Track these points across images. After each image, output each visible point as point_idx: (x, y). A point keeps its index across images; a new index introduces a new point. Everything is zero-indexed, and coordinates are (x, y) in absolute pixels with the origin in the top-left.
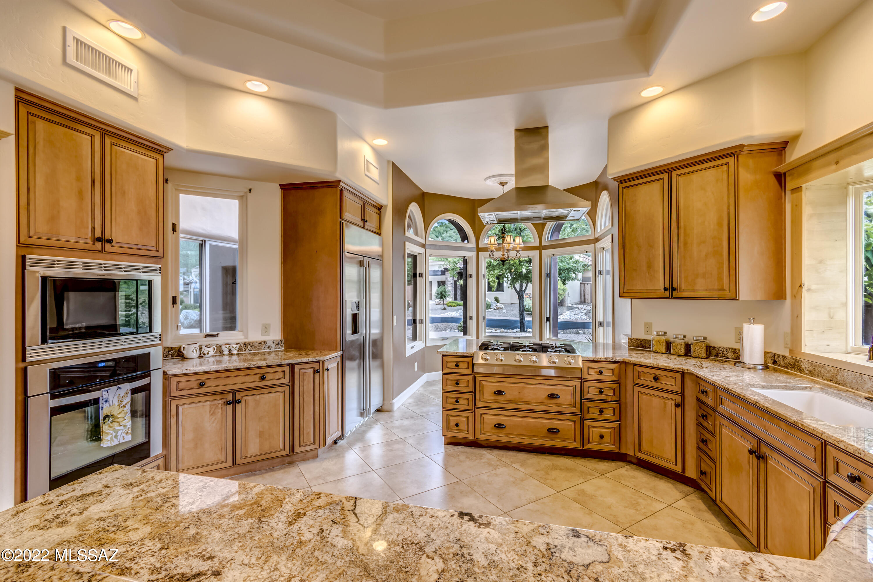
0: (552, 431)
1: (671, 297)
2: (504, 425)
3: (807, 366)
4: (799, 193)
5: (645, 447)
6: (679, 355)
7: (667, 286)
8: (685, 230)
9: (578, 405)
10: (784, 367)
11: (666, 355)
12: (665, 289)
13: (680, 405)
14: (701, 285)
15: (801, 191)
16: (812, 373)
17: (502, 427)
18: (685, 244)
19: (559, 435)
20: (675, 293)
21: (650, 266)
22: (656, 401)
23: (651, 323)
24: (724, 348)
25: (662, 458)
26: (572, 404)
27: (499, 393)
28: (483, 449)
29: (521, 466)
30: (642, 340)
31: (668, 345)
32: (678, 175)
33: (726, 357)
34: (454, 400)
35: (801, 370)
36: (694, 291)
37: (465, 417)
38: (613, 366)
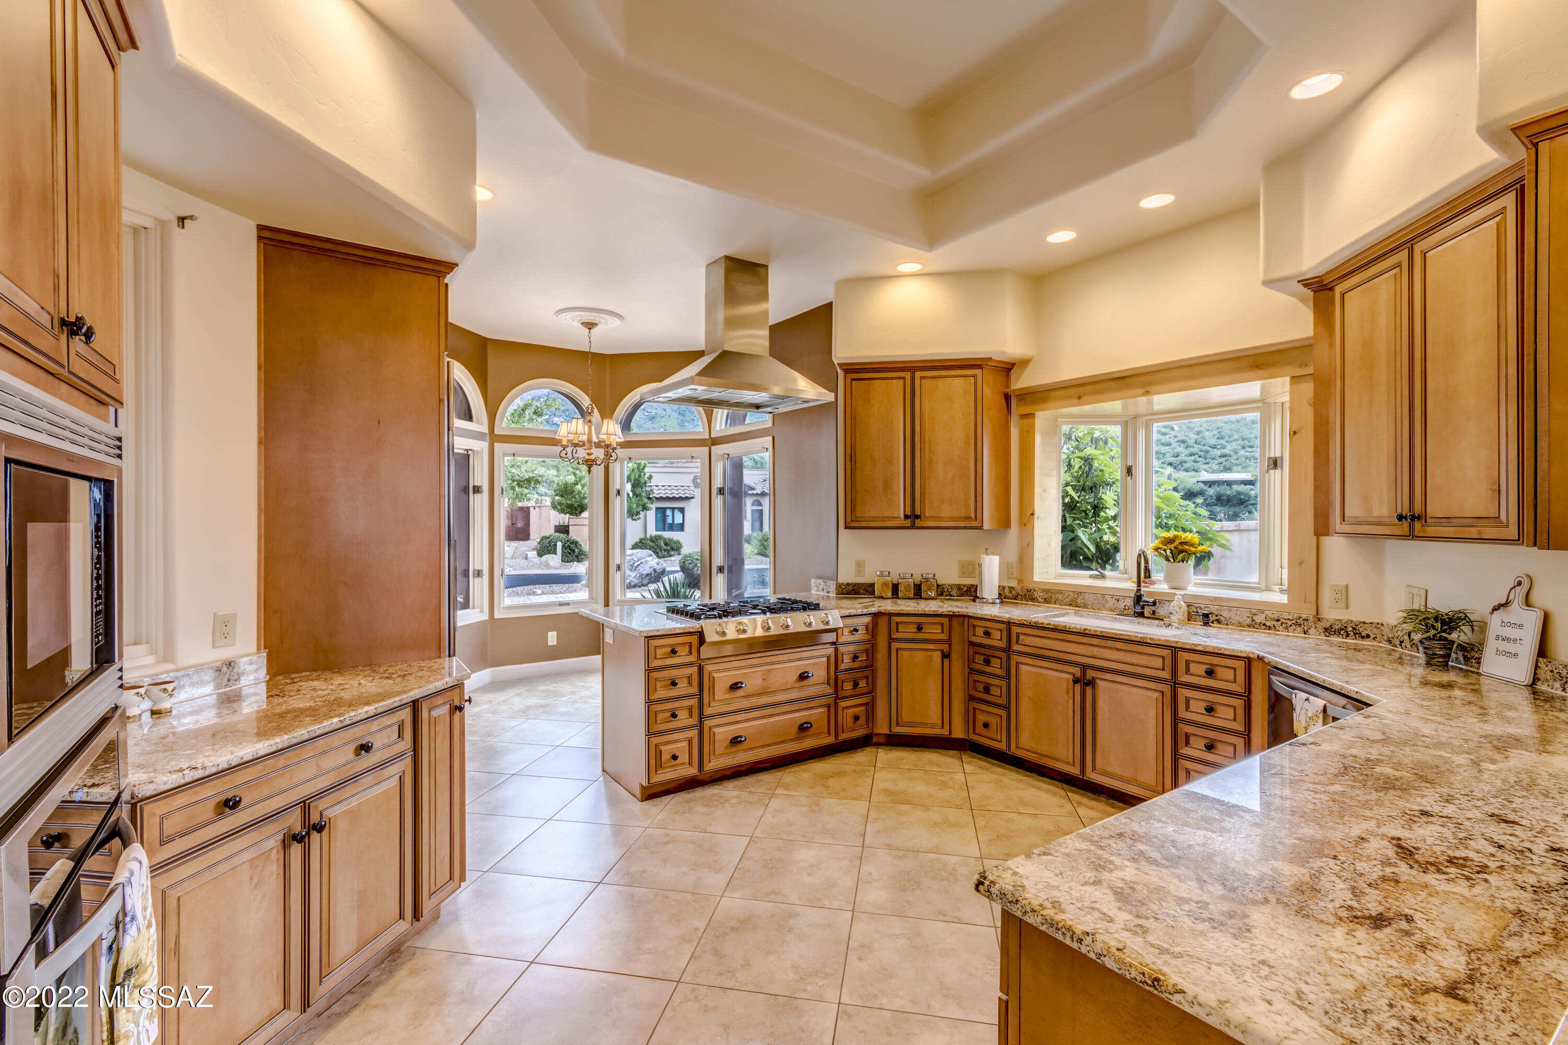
0: (804, 728)
1: (913, 527)
2: (741, 737)
3: (1041, 594)
4: (1032, 420)
5: (906, 716)
6: (909, 598)
7: (908, 512)
8: (930, 445)
9: (832, 682)
10: (1012, 599)
11: (891, 600)
12: (906, 517)
13: (946, 656)
14: (947, 511)
15: (1034, 417)
16: (1046, 601)
17: (741, 741)
18: (930, 462)
19: (812, 731)
20: (918, 523)
21: (888, 486)
22: (919, 656)
23: (864, 562)
24: (948, 585)
25: (925, 725)
26: (826, 681)
27: (735, 687)
28: (706, 786)
29: (786, 789)
30: (855, 585)
31: (895, 588)
32: (922, 378)
33: (951, 595)
34: (668, 714)
35: (1033, 599)
36: (939, 518)
37: (685, 740)
38: (867, 620)
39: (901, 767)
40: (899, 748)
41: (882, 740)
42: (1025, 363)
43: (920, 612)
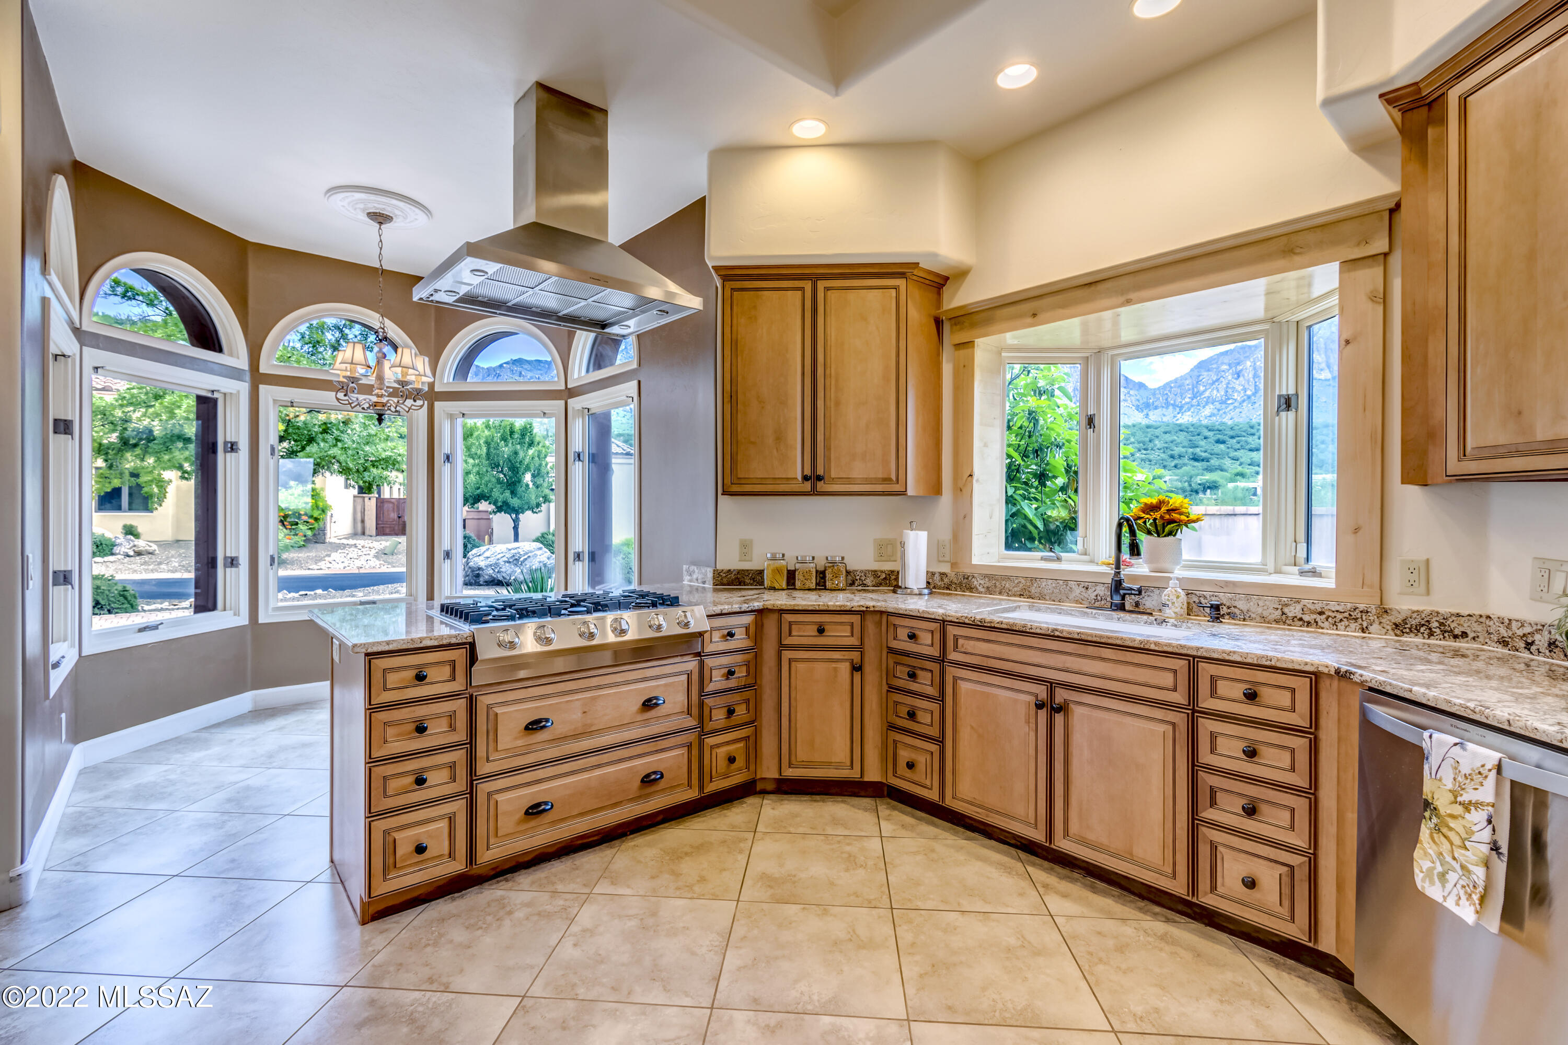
0: (649, 780)
1: (814, 492)
2: (546, 803)
3: (982, 582)
4: (970, 350)
5: (802, 754)
6: (809, 590)
7: (808, 472)
8: (837, 380)
9: (695, 711)
10: (943, 588)
11: (786, 592)
12: (806, 478)
13: (857, 668)
14: (859, 470)
15: (973, 347)
16: (989, 591)
17: (545, 810)
18: (838, 404)
19: (662, 784)
20: (821, 486)
21: (780, 437)
22: (820, 667)
23: (751, 541)
24: (861, 571)
25: (828, 764)
26: (686, 710)
27: (535, 726)
28: (486, 885)
30: (739, 572)
31: (791, 576)
32: (827, 289)
33: (865, 585)
34: (411, 779)
35: (971, 589)
36: (849, 481)
37: (441, 818)
38: (748, 619)
39: (792, 830)
40: (793, 797)
41: (770, 787)
42: (962, 274)
43: (822, 608)
